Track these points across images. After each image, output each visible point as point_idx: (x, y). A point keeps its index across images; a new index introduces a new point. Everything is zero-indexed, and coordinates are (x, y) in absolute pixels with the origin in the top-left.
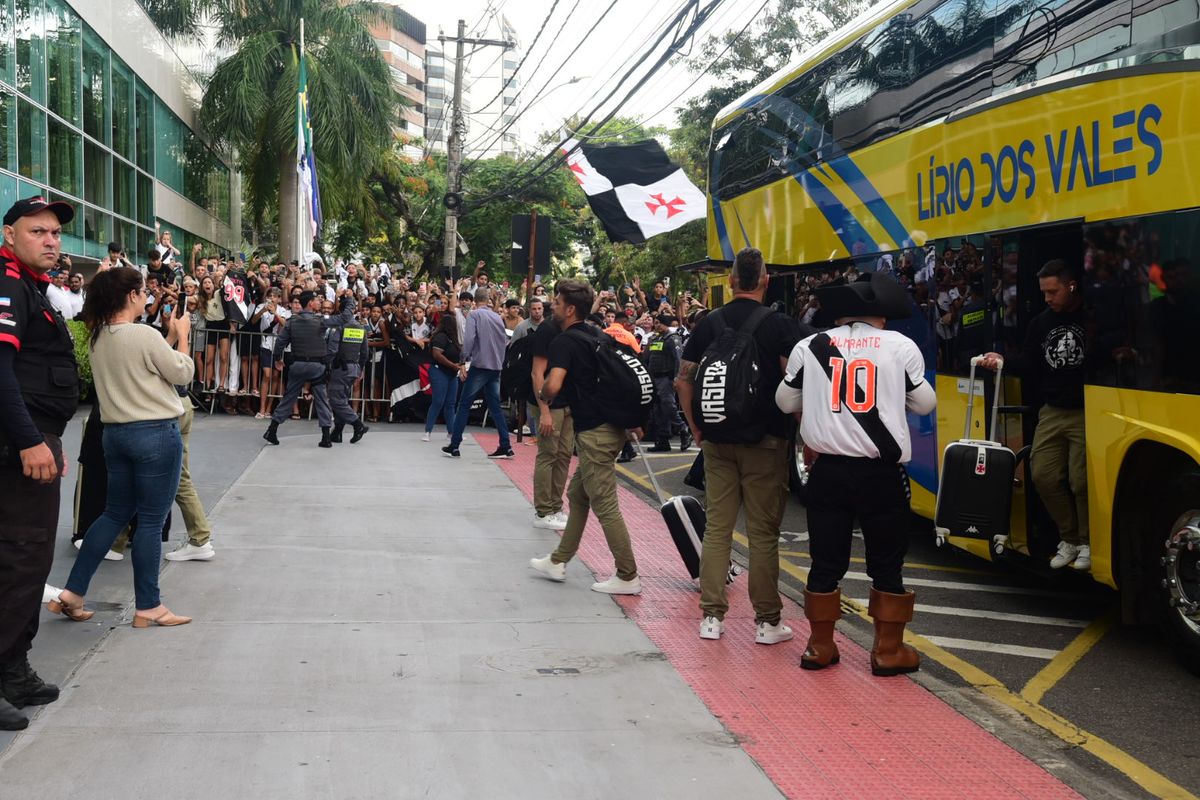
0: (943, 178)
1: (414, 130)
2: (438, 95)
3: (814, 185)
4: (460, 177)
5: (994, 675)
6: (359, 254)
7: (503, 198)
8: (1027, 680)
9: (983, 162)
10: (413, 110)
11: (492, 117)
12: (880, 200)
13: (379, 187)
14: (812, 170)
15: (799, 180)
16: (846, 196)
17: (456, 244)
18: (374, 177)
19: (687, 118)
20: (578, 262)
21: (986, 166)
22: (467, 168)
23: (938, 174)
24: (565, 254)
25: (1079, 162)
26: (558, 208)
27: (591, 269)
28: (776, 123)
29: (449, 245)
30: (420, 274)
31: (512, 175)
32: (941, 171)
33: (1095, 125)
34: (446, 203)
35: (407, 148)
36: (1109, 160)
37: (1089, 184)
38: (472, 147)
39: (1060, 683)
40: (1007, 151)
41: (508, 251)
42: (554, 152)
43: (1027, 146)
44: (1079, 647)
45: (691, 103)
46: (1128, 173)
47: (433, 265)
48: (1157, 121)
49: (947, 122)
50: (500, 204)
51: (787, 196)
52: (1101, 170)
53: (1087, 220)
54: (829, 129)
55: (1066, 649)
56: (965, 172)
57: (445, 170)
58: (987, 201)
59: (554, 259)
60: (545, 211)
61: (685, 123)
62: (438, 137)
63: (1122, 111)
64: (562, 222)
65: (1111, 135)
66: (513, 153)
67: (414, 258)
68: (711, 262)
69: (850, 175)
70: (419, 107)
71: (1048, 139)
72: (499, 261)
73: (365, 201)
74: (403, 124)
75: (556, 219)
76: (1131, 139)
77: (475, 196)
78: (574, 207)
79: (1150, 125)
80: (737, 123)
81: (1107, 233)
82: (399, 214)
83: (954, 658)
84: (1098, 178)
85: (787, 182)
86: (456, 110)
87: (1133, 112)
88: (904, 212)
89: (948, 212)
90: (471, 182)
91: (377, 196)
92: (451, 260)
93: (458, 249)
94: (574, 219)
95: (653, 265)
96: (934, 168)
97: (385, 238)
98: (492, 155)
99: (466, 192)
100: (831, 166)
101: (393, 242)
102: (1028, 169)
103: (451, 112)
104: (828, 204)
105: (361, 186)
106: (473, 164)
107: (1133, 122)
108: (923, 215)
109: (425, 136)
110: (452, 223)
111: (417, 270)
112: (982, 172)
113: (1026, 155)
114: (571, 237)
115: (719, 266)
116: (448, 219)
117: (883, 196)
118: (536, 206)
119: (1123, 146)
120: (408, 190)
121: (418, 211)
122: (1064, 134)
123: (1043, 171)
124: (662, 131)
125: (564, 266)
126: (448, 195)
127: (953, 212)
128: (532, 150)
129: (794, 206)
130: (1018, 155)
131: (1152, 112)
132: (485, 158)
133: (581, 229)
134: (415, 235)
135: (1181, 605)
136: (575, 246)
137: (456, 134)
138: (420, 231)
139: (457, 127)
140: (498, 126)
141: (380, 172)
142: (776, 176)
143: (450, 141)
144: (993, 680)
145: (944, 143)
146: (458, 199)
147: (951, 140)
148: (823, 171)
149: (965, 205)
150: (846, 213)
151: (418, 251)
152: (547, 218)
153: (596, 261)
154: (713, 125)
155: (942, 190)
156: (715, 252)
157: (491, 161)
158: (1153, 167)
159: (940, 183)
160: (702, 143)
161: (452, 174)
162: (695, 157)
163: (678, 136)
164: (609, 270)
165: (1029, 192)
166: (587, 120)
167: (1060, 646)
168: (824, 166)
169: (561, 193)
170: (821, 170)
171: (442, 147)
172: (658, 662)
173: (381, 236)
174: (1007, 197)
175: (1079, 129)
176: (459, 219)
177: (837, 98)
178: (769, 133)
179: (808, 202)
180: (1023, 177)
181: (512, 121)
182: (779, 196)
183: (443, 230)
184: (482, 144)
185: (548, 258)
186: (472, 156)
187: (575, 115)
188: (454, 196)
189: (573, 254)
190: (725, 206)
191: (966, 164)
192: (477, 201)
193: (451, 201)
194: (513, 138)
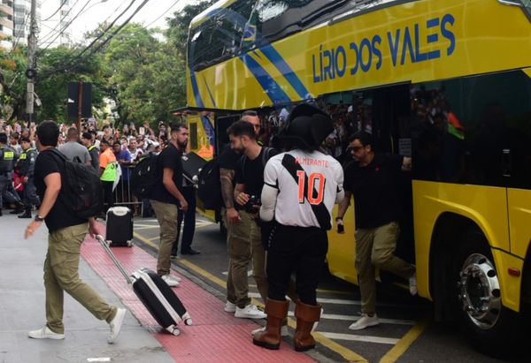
0: (328, 58)
1: (7, 31)
2: (21, 10)
3: (252, 64)
4: (35, 60)
5: (362, 355)
7: (62, 71)
8: (381, 357)
9: (351, 48)
10: (6, 19)
11: (55, 23)
12: (293, 73)
14: (250, 53)
15: (241, 59)
16: (272, 71)
17: (33, 100)
19: (173, 23)
20: (108, 110)
21: (353, 50)
22: (40, 53)
23: (325, 55)
24: (100, 105)
25: (408, 52)
26: (95, 77)
27: (116, 114)
28: (228, 25)
29: (30, 101)
30: (11, 118)
31: (67, 57)
32: (327, 53)
33: (417, 26)
34: (27, 74)
35: (3, 42)
36: (425, 48)
37: (413, 61)
38: (42, 41)
39: (400, 358)
40: (365, 42)
41: (65, 104)
42: (92, 43)
43: (377, 39)
44: (411, 336)
45: (175, 14)
46: (436, 54)
47: (20, 113)
48: (452, 24)
49: (332, 24)
50: (60, 75)
51: (235, 72)
52: (420, 53)
53: (413, 82)
54: (259, 29)
55: (404, 338)
56: (340, 54)
57: (26, 55)
58: (354, 71)
59: (94, 108)
60: (88, 79)
61: (171, 26)
62: (22, 35)
63: (430, 18)
64: (98, 85)
65: (425, 32)
66: (68, 44)
67: (8, 108)
68: (190, 108)
69: (274, 57)
70: (10, 17)
71: (389, 34)
72: (60, 109)
75: (94, 84)
76: (436, 35)
77: (45, 71)
78: (105, 77)
79: (448, 26)
80: (207, 25)
81: (426, 92)
83: (337, 345)
84: (419, 58)
85: (235, 60)
86: (32, 18)
87: (438, 19)
88: (306, 80)
89: (331, 78)
90: (42, 62)
92: (30, 110)
93: (35, 103)
94: (106, 84)
95: (154, 112)
96: (322, 51)
98: (55, 45)
99: (40, 68)
100: (261, 51)
102: (378, 53)
103: (29, 20)
104: (260, 75)
106: (43, 51)
107: (437, 24)
108: (316, 80)
109: (14, 34)
110: (31, 87)
111: (10, 116)
112: (352, 55)
113: (376, 43)
114: (103, 95)
115: (193, 111)
116: (28, 85)
117: (294, 70)
118: (82, 76)
119: (433, 38)
121: (10, 80)
122: (398, 31)
123: (387, 56)
124: (157, 30)
125: (99, 112)
126: (29, 70)
127: (334, 77)
128: (79, 42)
129: (239, 78)
130: (372, 44)
131: (449, 18)
132: (50, 47)
133: (110, 90)
134: (8, 95)
135: (470, 310)
136: (106, 100)
137: (33, 33)
138: (11, 92)
139: (33, 29)
140: (59, 28)
143: (29, 38)
144: (361, 358)
146: (35, 73)
148: (257, 55)
149: (341, 74)
150: (271, 80)
151: (10, 104)
152: (89, 83)
153: (119, 109)
154: (190, 27)
155: (328, 64)
156: (192, 102)
157: (54, 49)
158: (450, 51)
159: (326, 61)
160: (183, 37)
161: (31, 57)
162: (178, 46)
163: (168, 34)
164: (127, 114)
165: (378, 65)
166: (112, 25)
167: (400, 336)
168: (257, 50)
169: (97, 69)
170: (255, 53)
171: (24, 41)
172: (161, 352)
174: (366, 68)
175: (407, 29)
176: (35, 85)
177: (264, 12)
178: (222, 30)
179: (247, 73)
180: (375, 59)
181: (67, 25)
182: (229, 70)
183: (25, 91)
184: (48, 39)
185: (91, 107)
186: (43, 47)
187: (105, 22)
188: (32, 70)
189: (105, 105)
190: (198, 75)
191: (341, 49)
192: (47, 73)
193: (30, 74)
194: (67, 35)
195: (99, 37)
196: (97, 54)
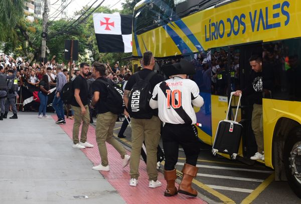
0: (214, 27)
1: (31, 11)
3: (169, 29)
4: (47, 27)
5: (231, 198)
6: (12, 54)
7: (62, 34)
8: (243, 200)
9: (228, 21)
10: (31, 4)
11: (58, 6)
12: (192, 35)
13: (19, 30)
14: (169, 24)
15: (164, 28)
16: (180, 33)
17: (45, 50)
18: (17, 27)
19: (125, 6)
20: (88, 56)
21: (229, 23)
22: (49, 23)
23: (212, 26)
24: (83, 53)
25: (261, 21)
26: (81, 37)
27: (92, 59)
28: (156, 8)
29: (43, 50)
30: (33, 60)
31: (65, 26)
32: (213, 24)
33: (267, 8)
34: (42, 36)
35: (29, 17)
36: (271, 21)
37: (264, 29)
38: (51, 16)
39: (253, 201)
40: (236, 17)
41: (63, 52)
42: (79, 18)
43: (243, 16)
44: (261, 189)
46: (278, 25)
47: (37, 57)
48: (288, 7)
49: (215, 7)
50: (61, 36)
51: (160, 33)
52: (269, 24)
53: (263, 41)
54: (174, 10)
55: (256, 189)
56: (221, 25)
57: (42, 24)
58: (229, 35)
59: (79, 55)
60: (76, 38)
61: (125, 8)
62: (39, 13)
63: (276, 3)
64: (82, 42)
65: (272, 12)
66: (65, 19)
67: (31, 55)
68: (133, 57)
69: (182, 26)
70: (33, 3)
71: (250, 13)
72: (60, 56)
73: (14, 35)
74: (27, 8)
75: (80, 41)
76: (278, 14)
77: (52, 33)
78: (86, 37)
79: (285, 8)
80: (143, 8)
81: (270, 46)
82: (26, 39)
83: (217, 193)
84: (268, 27)
85: (160, 28)
86: (45, 3)
87: (280, 4)
88: (201, 38)
89: (215, 39)
90: (51, 29)
91: (18, 33)
92: (44, 56)
93: (46, 52)
94: (86, 41)
95: (113, 57)
96: (211, 23)
97: (21, 48)
98: (58, 19)
99: (49, 33)
100: (175, 23)
101: (24, 49)
102: (243, 24)
103: (44, 4)
104: (174, 36)
105: (13, 31)
106: (51, 22)
107: (279, 7)
108: (207, 40)
109: (35, 13)
110: (44, 43)
111: (32, 59)
112: (228, 25)
113: (243, 19)
114: (85, 48)
116: (43, 41)
117: (193, 33)
118: (73, 37)
119: (276, 15)
120: (29, 31)
121: (33, 39)
122: (256, 11)
123: (248, 24)
124: (116, 10)
125: (83, 58)
126: (43, 33)
127: (217, 38)
128: (72, 18)
129: (162, 37)
130: (240, 19)
131: (286, 4)
132: (55, 20)
133: (88, 45)
134: (31, 47)
135: (296, 174)
136: (87, 51)
137: (45, 12)
138: (33, 45)
139: (46, 10)
140: (60, 9)
141: (20, 25)
142: (156, 26)
143: (43, 14)
144: (231, 200)
145: (214, 15)
146: (46, 35)
147: (216, 14)
148: (172, 25)
149: (221, 36)
150: (180, 39)
151: (32, 52)
152: (77, 41)
153: (94, 56)
154: (134, 9)
155: (214, 31)
156: (135, 53)
157: (57, 21)
158: (286, 23)
159: (213, 29)
161: (44, 26)
164: (98, 59)
165: (244, 32)
166: (91, 7)
167: (254, 188)
168: (173, 23)
169: (82, 32)
170: (172, 24)
171: (40, 16)
172: (115, 194)
173: (19, 47)
174: (236, 33)
175: (261, 10)
176: (46, 41)
178: (153, 11)
179: (167, 35)
180: (242, 27)
181: (65, 7)
182: (157, 33)
183: (41, 45)
184: (54, 15)
185: (78, 55)
186: (51, 20)
187: (87, 6)
188: (45, 33)
189: (86, 54)
190: (139, 37)
191: (222, 22)
192: (53, 35)
193: (44, 35)
194: (65, 13)
195: (83, 14)
196: (81, 25)
